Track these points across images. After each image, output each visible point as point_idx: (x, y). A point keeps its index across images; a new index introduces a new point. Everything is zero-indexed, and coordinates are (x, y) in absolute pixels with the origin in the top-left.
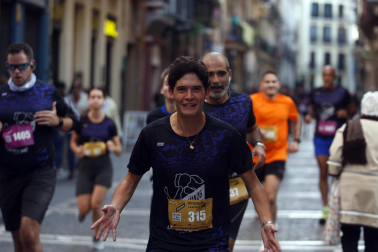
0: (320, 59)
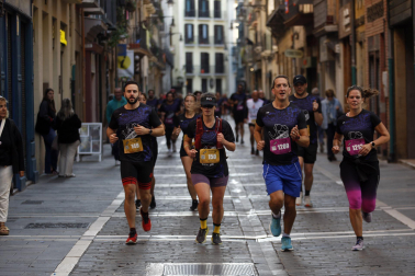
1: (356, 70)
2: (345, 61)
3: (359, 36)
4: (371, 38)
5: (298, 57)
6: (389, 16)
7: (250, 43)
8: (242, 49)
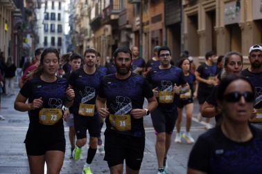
0: (49, 41)
1: (142, 46)
2: (136, 42)
3: (145, 30)
4: (153, 32)
5: (107, 40)
6: (165, 21)
7: (77, 32)
8: (72, 36)
